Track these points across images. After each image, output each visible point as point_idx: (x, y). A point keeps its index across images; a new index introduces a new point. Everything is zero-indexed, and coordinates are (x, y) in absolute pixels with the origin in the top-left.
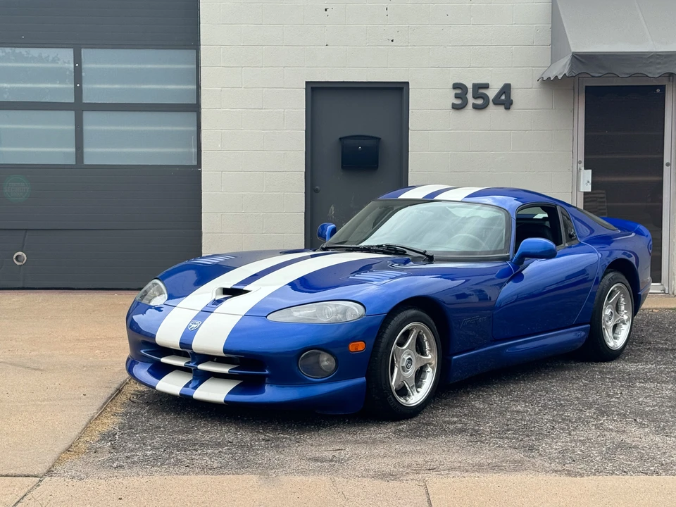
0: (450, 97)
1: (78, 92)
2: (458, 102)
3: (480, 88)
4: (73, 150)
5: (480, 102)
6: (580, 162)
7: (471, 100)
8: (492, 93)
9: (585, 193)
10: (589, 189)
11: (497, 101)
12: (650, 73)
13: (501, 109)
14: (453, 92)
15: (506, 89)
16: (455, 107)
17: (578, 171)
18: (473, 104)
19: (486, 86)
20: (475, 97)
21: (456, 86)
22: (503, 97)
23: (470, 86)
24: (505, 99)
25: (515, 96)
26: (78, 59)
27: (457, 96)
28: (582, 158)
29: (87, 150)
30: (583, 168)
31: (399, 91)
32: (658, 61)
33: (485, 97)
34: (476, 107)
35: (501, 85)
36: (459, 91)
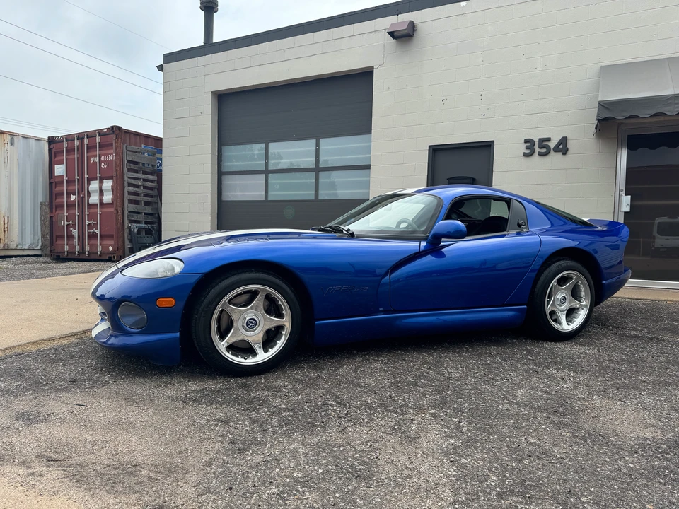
0: (522, 149)
1: (317, 161)
2: (528, 151)
3: (544, 142)
4: (314, 192)
5: (544, 150)
6: (622, 190)
7: (537, 149)
8: (552, 144)
9: (626, 213)
10: (628, 209)
11: (556, 150)
12: (668, 111)
13: (560, 155)
14: (525, 145)
15: (564, 141)
16: (526, 155)
17: (620, 196)
18: (539, 152)
19: (549, 140)
20: (540, 148)
21: (526, 141)
22: (561, 147)
23: (537, 141)
24: (563, 147)
25: (570, 145)
26: (318, 145)
27: (527, 148)
28: (623, 187)
29: (321, 192)
30: (624, 195)
31: (488, 146)
32: (676, 101)
33: (548, 148)
34: (541, 154)
35: (559, 138)
36: (528, 144)
